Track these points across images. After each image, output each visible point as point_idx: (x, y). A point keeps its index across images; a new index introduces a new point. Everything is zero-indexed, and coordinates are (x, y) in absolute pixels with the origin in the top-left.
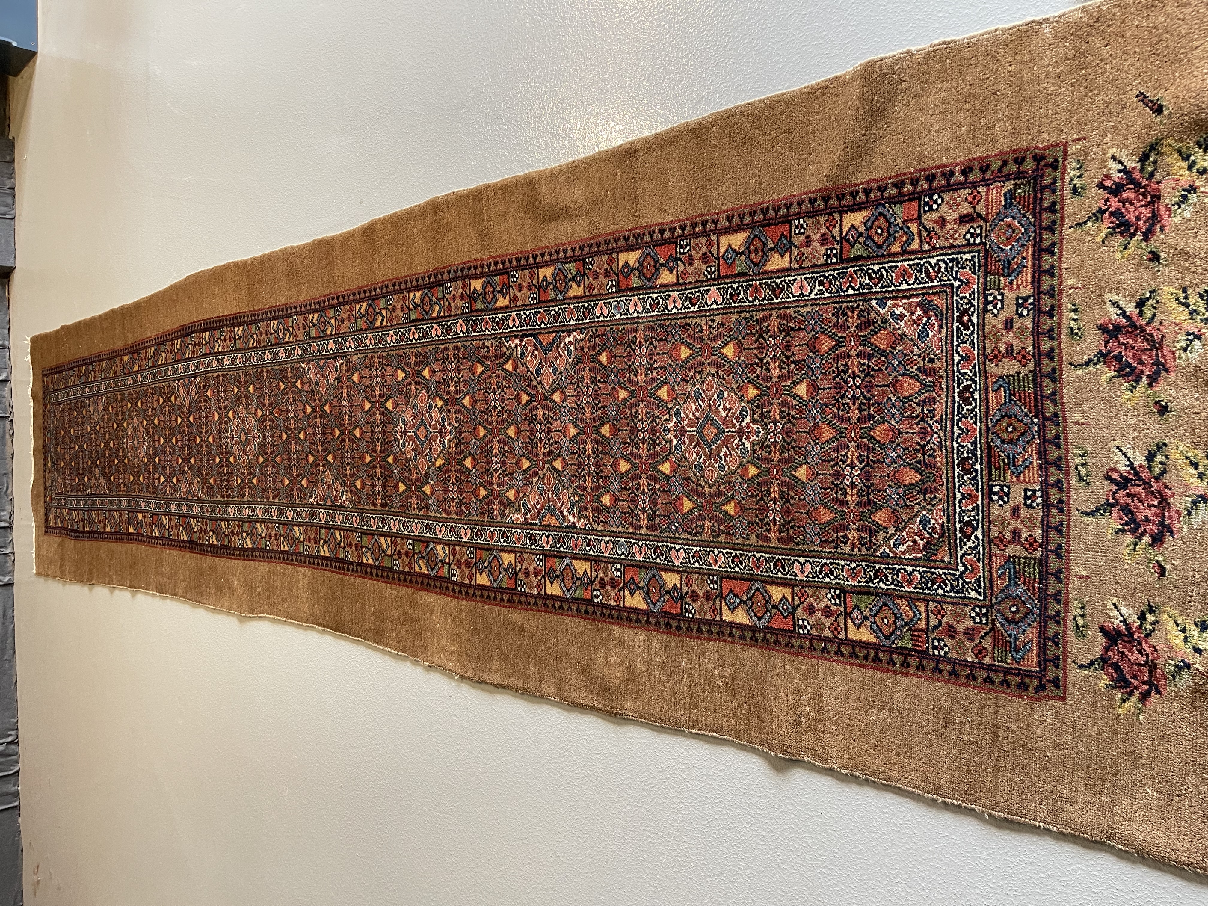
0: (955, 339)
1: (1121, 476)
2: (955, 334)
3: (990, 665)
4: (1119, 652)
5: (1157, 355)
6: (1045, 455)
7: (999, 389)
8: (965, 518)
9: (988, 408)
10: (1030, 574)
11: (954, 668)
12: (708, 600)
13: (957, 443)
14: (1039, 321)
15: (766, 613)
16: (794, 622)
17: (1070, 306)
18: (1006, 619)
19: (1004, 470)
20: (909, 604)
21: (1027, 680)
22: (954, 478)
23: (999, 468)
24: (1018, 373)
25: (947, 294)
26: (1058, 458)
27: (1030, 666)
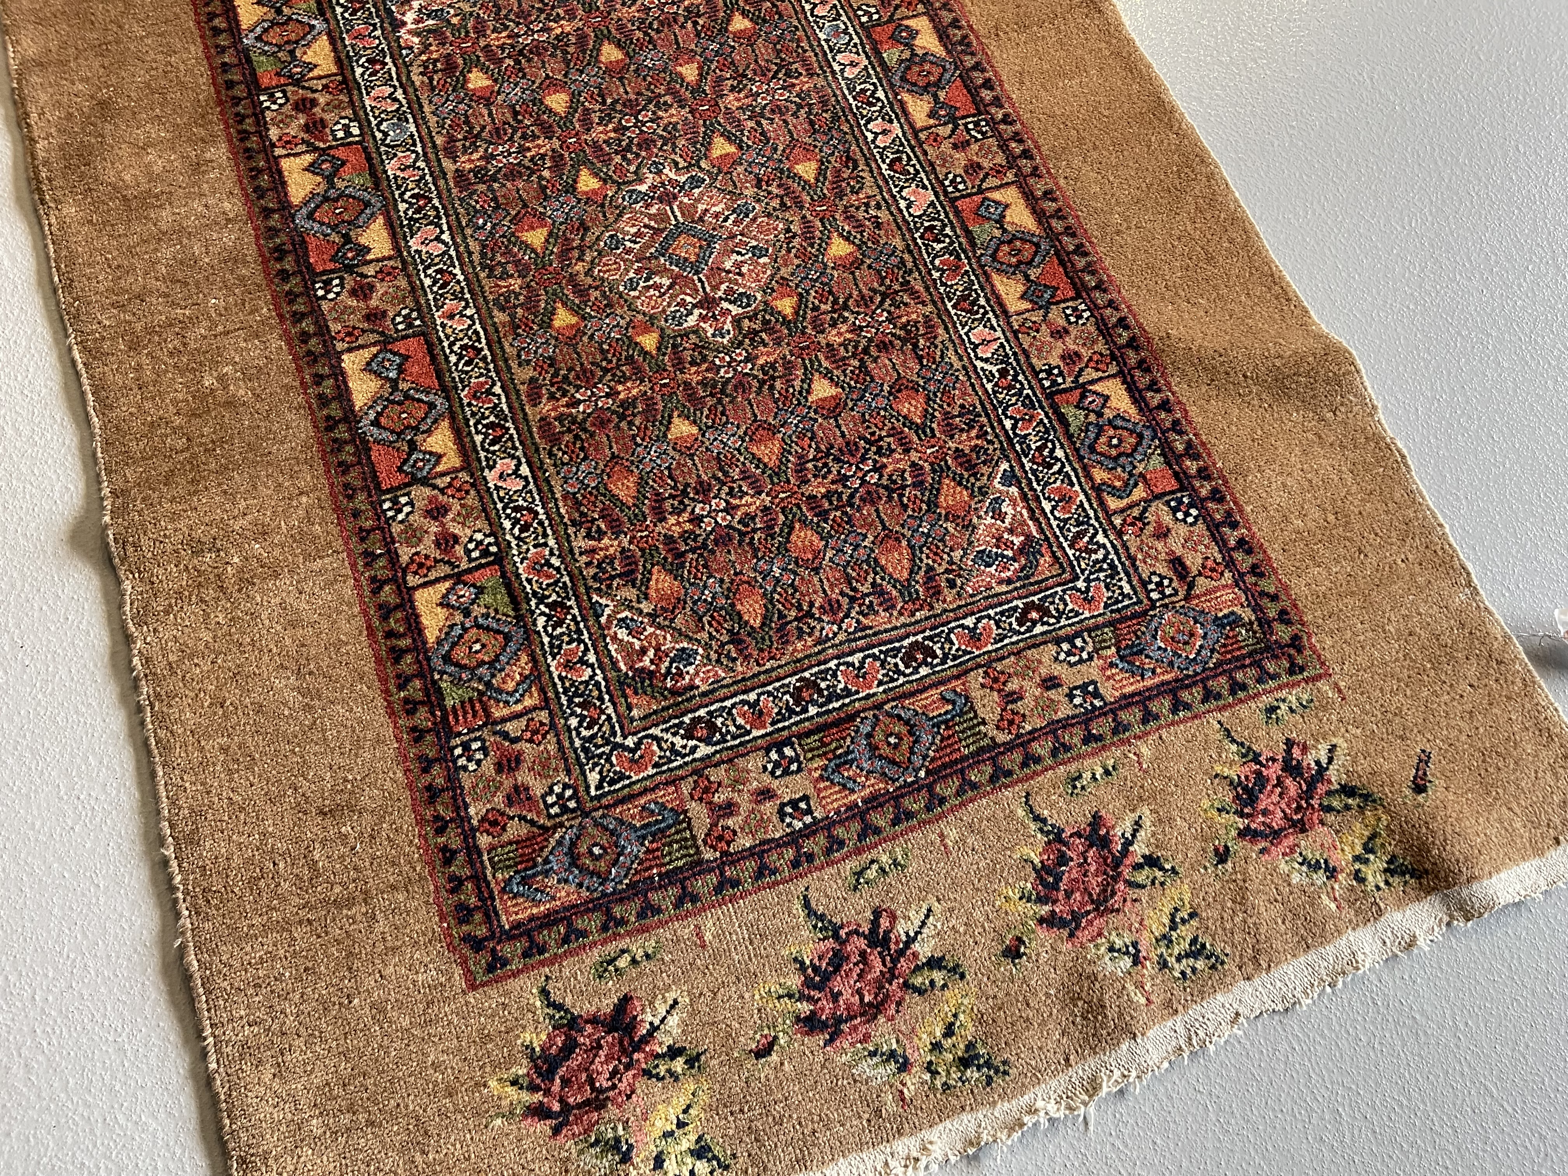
0: (998, 609)
1: (887, 932)
2: (1006, 607)
3: (476, 846)
4: (598, 1041)
5: (1088, 913)
6: (874, 808)
7: (948, 701)
8: (720, 720)
9: (912, 694)
10: (670, 853)
11: (443, 790)
12: (368, 318)
13: (838, 665)
14: (1073, 725)
15: (392, 432)
16: (399, 488)
17: (1111, 762)
18: (573, 844)
19: (825, 754)
20: (526, 677)
21: (478, 917)
22: (779, 679)
23: (824, 745)
24: (984, 723)
25: (1060, 575)
26: (876, 828)
27: (507, 912)
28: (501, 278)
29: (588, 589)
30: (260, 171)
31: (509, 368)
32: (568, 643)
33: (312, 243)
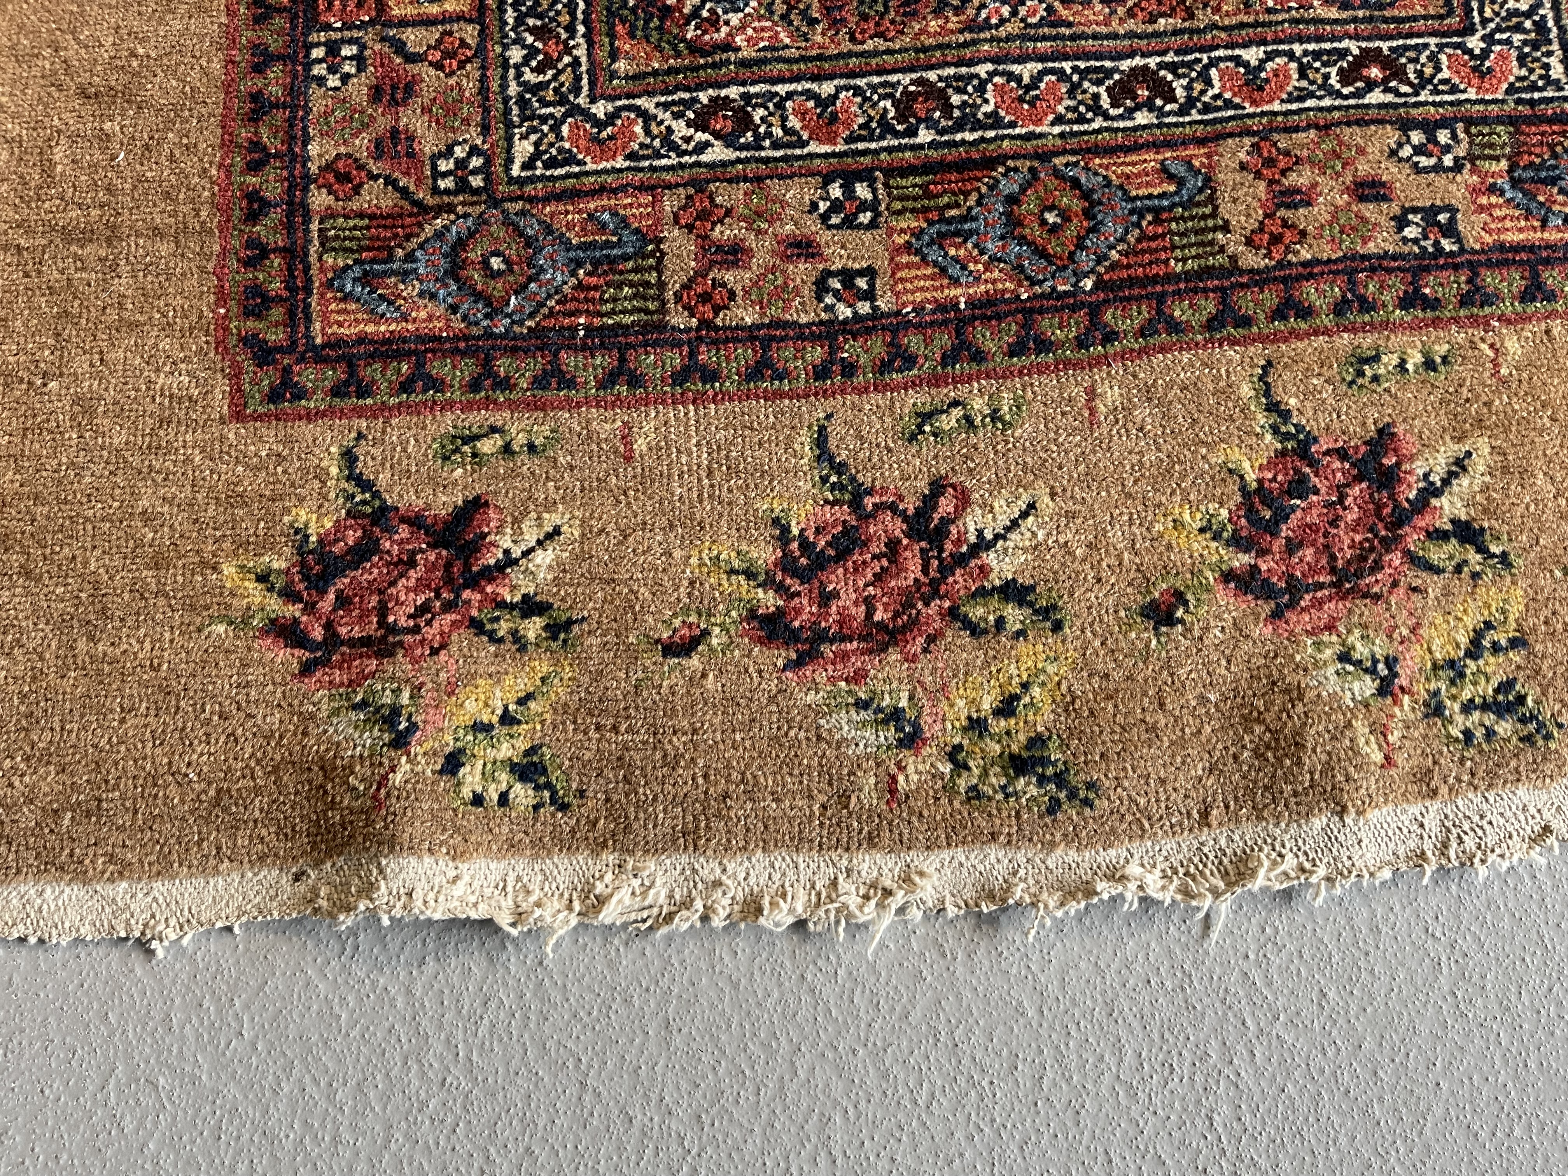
0: (1311, 47)
1: (946, 521)
2: (1327, 46)
3: (304, 206)
4: (414, 553)
5: (1320, 586)
6: (986, 319)
7: (1171, 177)
8: (761, 112)
9: (1111, 151)
10: (614, 300)
11: (276, 106)
13: (991, 74)
14: (1389, 271)
17: (1442, 349)
18: (461, 244)
19: (925, 210)
21: (277, 313)
22: (879, 72)
23: (928, 195)
24: (1226, 228)
25: (1441, 17)
26: (979, 352)
27: (325, 316)
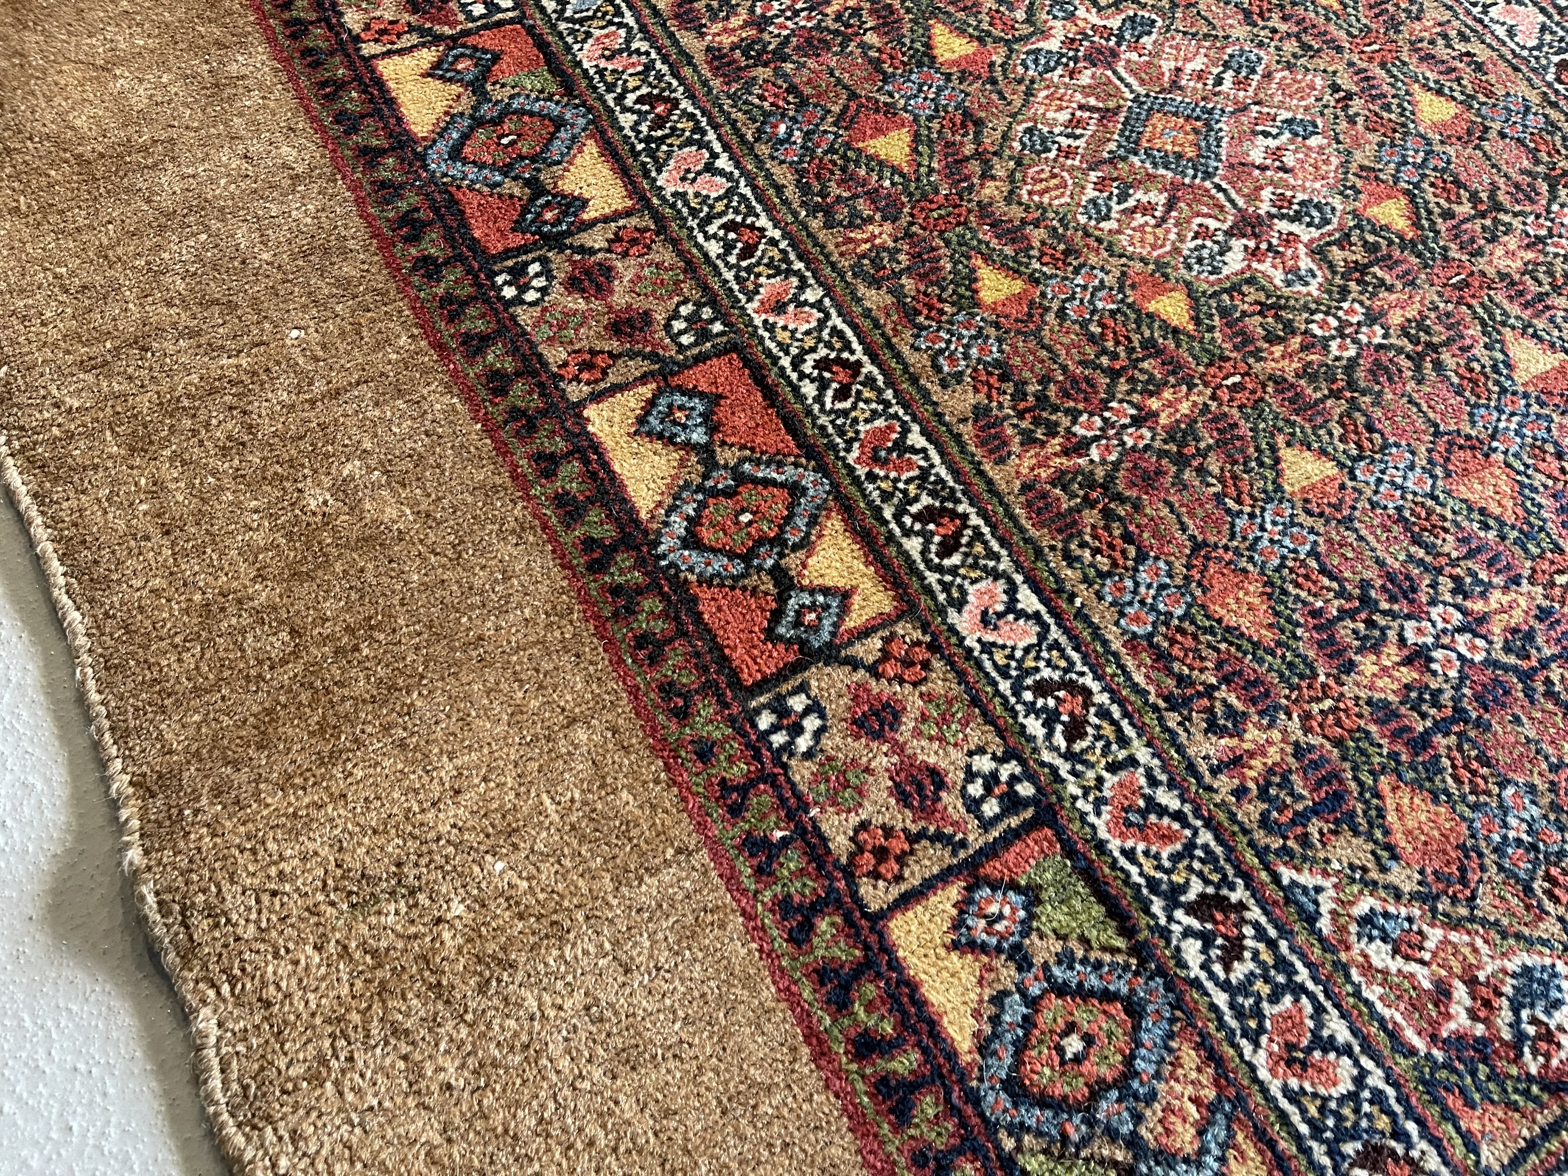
12: (615, 329)
15: (732, 555)
16: (781, 676)
28: (851, 226)
29: (1262, 853)
30: (341, 86)
31: (926, 394)
32: (1274, 998)
33: (471, 202)
